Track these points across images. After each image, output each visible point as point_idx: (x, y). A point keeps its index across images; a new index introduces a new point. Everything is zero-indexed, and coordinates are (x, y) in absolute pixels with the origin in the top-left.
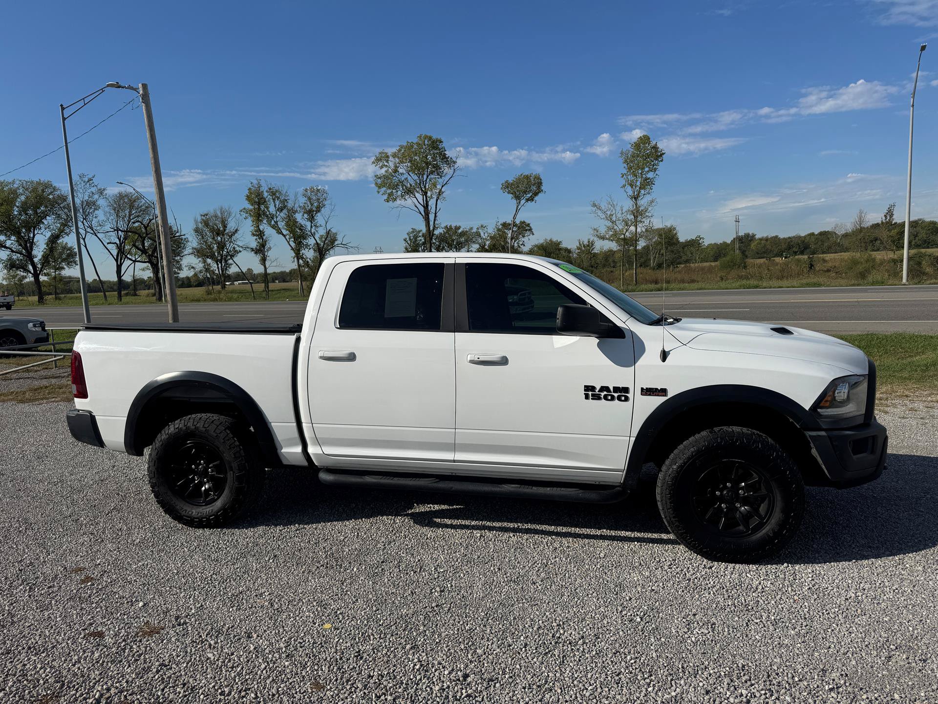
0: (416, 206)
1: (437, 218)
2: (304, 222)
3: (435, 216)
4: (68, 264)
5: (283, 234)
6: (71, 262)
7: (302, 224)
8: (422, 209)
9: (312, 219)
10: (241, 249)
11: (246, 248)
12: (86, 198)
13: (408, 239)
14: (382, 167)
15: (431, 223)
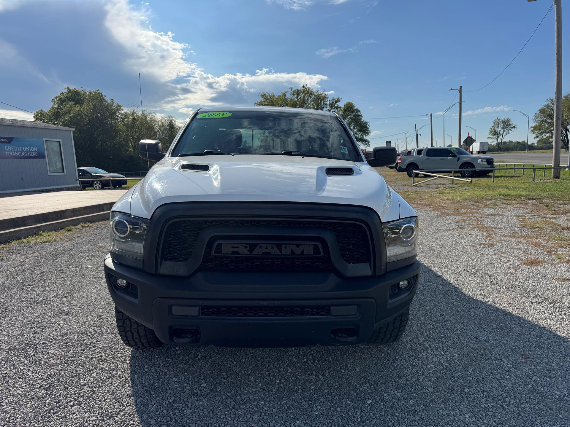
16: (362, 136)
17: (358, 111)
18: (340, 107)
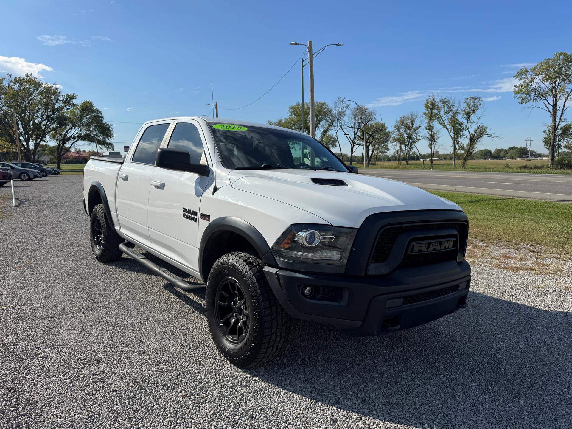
0: (546, 106)
1: (564, 114)
2: (463, 120)
3: (562, 113)
4: (332, 146)
5: (447, 128)
6: (334, 145)
7: (461, 121)
8: (551, 109)
9: (468, 118)
10: (421, 138)
11: (424, 137)
12: (340, 110)
13: (547, 131)
14: (521, 79)
15: (558, 119)
16: (104, 138)
17: (98, 111)
18: (77, 105)
